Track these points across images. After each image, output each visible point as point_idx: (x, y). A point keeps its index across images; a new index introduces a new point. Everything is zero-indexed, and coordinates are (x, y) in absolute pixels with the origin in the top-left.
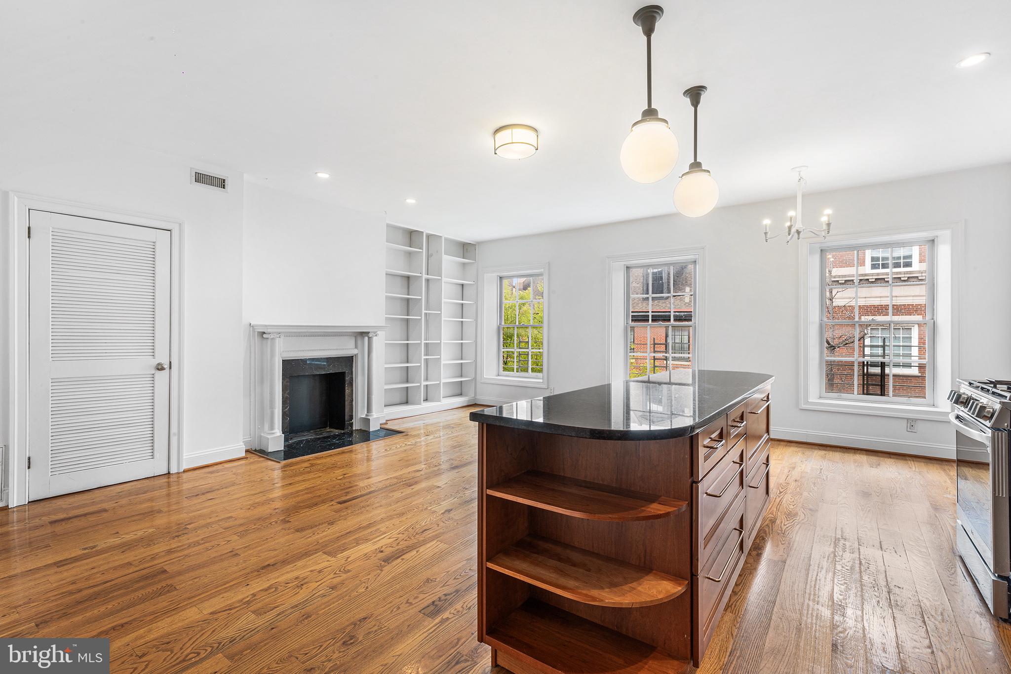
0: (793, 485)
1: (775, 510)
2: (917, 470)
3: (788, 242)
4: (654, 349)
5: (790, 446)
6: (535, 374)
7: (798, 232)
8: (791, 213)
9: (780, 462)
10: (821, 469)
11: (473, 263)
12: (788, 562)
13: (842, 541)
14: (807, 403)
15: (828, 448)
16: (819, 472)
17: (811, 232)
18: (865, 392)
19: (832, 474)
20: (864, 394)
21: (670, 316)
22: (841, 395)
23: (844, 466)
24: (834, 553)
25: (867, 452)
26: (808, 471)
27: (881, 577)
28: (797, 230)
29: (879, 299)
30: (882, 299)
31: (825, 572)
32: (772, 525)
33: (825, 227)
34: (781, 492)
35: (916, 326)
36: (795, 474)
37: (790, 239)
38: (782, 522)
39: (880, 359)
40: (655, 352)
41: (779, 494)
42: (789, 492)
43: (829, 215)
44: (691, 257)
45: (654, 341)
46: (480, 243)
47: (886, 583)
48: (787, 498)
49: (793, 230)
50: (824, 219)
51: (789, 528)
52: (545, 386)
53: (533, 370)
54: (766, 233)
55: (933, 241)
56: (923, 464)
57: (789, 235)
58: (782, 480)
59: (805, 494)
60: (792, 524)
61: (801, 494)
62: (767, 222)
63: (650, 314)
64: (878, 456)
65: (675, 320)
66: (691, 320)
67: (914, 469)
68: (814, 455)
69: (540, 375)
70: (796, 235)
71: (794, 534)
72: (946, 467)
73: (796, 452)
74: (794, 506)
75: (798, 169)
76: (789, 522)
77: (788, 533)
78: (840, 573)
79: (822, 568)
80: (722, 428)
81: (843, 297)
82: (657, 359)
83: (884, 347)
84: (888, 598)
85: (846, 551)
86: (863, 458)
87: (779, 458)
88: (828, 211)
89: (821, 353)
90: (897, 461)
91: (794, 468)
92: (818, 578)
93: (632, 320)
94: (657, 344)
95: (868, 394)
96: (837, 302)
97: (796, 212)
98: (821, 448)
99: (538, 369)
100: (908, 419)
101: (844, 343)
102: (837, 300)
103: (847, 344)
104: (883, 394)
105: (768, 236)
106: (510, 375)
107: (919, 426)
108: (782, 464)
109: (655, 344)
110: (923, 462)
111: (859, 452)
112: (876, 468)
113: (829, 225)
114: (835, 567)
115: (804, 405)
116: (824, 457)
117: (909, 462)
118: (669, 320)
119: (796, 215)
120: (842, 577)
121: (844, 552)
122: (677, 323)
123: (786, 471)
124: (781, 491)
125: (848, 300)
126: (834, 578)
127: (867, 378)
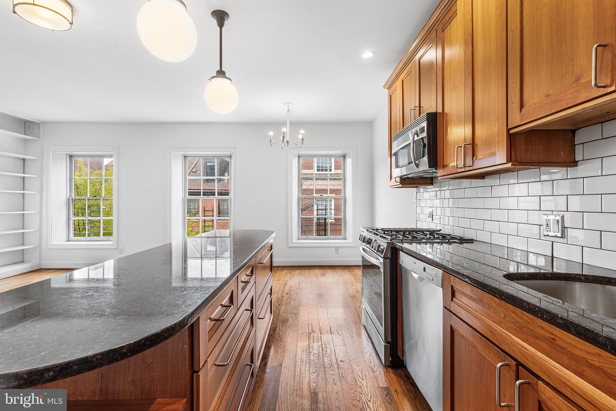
0: (286, 296)
1: (276, 320)
2: (340, 274)
3: (282, 148)
4: (204, 214)
5: (284, 270)
6: (106, 238)
7: (288, 142)
8: (284, 130)
9: (279, 282)
10: (300, 282)
11: (39, 140)
12: (283, 365)
13: (312, 334)
14: (292, 243)
15: (302, 268)
16: (298, 285)
17: (294, 143)
18: (318, 234)
19: (305, 285)
20: (317, 235)
21: (215, 193)
22: (307, 237)
23: (310, 278)
24: (309, 345)
25: (320, 267)
26: (293, 286)
27: (333, 356)
28: (287, 141)
29: (320, 186)
30: (321, 186)
31: (305, 364)
32: (274, 334)
33: (301, 141)
34: (279, 305)
35: (333, 199)
36: (287, 289)
37: (284, 147)
38: (280, 329)
39: (324, 217)
40: (205, 216)
41: (278, 306)
42: (283, 303)
43: (303, 134)
44: (228, 153)
45: (204, 209)
46: (44, 123)
47: (336, 360)
48: (283, 307)
49: (285, 140)
50: (300, 137)
51: (284, 332)
52: (115, 247)
53: (104, 235)
54: (271, 141)
55: (345, 156)
56: (342, 270)
57: (283, 143)
58: (280, 296)
59: (292, 302)
60: (286, 328)
61: (290, 303)
62: (271, 133)
63: (202, 191)
64: (324, 269)
65: (218, 195)
66: (228, 195)
67: (339, 273)
68: (296, 273)
69: (110, 238)
70: (287, 143)
71: (287, 337)
72: (351, 270)
73: (287, 273)
74: (286, 313)
75: (287, 104)
76: (283, 328)
77: (283, 338)
78: (313, 362)
79: (303, 362)
80: (232, 292)
81: (306, 185)
82: (207, 221)
83: (326, 210)
84: (338, 373)
85: (315, 341)
86: (317, 271)
87: (278, 279)
88: (302, 131)
89: (299, 214)
90: (332, 270)
91: (286, 285)
92: (301, 372)
93: (189, 195)
94: (207, 211)
95: (319, 235)
96: (304, 187)
97: (286, 128)
98: (299, 268)
99: (108, 234)
100: (336, 247)
101: (307, 208)
102: (304, 186)
103: (308, 208)
104: (325, 235)
105: (272, 142)
106: (80, 240)
107: (340, 250)
108: (280, 283)
109: (205, 211)
110: (342, 269)
111: (316, 267)
112: (324, 276)
113: (303, 139)
114: (310, 358)
115: (291, 244)
116: (300, 274)
117: (337, 270)
118: (215, 195)
119: (287, 131)
120: (314, 366)
121: (314, 342)
122: (220, 197)
123: (282, 287)
124: (279, 303)
125: (308, 186)
126: (310, 368)
127: (319, 226)
